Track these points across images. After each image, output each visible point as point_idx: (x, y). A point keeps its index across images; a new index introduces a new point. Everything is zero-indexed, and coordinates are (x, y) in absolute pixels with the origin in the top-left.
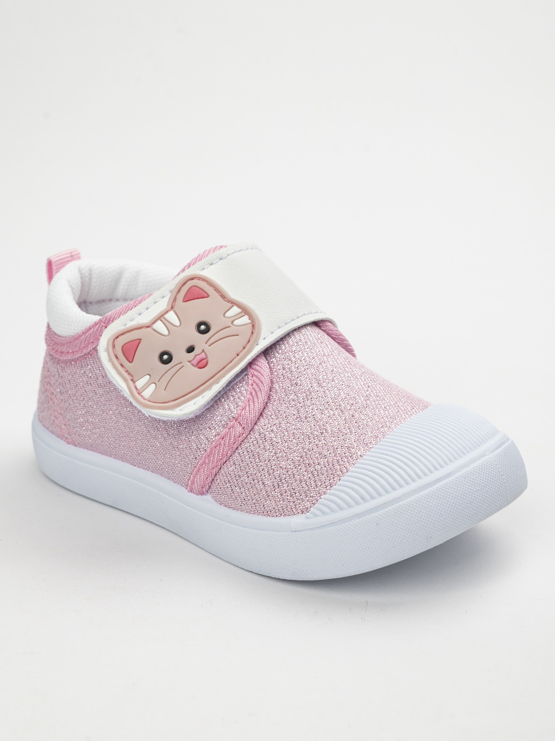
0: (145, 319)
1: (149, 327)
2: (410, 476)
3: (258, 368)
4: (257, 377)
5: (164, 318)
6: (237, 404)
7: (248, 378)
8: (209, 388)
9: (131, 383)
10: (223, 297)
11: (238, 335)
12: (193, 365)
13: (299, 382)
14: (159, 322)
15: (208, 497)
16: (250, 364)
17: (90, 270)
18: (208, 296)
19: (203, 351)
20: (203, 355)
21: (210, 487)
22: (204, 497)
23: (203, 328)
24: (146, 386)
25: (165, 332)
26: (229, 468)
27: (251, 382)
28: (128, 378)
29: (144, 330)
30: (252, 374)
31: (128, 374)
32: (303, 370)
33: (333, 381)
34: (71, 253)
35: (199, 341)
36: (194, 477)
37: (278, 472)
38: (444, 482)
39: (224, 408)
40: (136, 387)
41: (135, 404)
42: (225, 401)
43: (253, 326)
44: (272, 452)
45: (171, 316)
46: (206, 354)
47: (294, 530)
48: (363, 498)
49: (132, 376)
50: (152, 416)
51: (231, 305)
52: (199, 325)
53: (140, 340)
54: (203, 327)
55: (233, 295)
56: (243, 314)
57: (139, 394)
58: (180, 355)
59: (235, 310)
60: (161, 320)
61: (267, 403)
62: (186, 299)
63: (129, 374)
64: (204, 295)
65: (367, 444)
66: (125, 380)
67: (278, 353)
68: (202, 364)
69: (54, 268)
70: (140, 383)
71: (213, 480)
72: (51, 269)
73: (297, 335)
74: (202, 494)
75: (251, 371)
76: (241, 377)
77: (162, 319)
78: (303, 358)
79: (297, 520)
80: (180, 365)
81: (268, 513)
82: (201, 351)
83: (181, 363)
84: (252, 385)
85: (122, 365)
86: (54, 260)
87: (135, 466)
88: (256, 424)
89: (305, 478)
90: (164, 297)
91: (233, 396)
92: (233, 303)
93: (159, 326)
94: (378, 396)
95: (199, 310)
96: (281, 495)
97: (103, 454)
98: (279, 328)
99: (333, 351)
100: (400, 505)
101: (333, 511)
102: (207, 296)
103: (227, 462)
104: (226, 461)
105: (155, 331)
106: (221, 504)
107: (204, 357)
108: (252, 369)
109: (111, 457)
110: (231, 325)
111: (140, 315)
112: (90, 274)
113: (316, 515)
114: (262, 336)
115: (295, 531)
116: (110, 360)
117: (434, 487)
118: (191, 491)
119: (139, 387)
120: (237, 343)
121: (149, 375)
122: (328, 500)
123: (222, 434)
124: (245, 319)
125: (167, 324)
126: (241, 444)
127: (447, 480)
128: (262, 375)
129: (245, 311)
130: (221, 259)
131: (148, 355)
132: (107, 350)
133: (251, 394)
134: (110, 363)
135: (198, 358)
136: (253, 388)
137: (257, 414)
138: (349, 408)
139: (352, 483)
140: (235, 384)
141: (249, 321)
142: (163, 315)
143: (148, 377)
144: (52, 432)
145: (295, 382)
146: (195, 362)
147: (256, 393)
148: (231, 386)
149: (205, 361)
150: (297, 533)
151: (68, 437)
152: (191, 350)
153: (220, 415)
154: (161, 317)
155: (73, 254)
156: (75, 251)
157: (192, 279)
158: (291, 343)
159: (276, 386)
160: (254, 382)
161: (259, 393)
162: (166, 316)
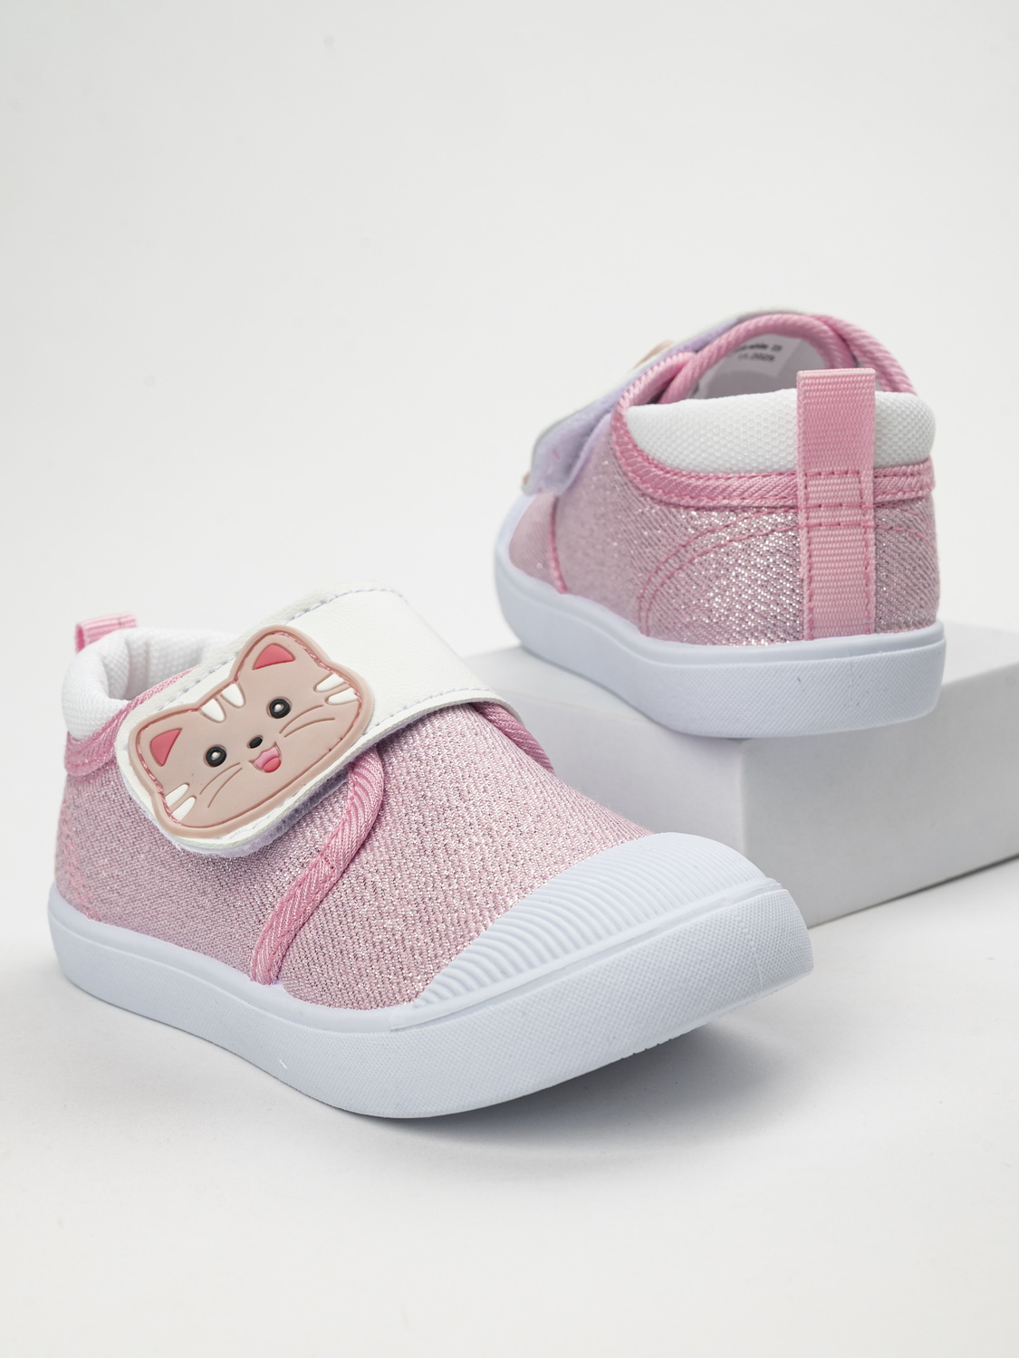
0: (191, 699)
1: (196, 710)
2: (583, 936)
3: (364, 772)
4: (360, 785)
5: (222, 696)
6: (324, 829)
7: (348, 789)
8: (279, 802)
9: (158, 797)
10: (318, 660)
11: (333, 719)
12: (257, 767)
13: (429, 794)
14: (213, 701)
15: (279, 988)
16: (352, 766)
17: (147, 645)
18: (293, 659)
19: (275, 745)
20: (274, 751)
21: (280, 968)
22: (273, 986)
23: (279, 709)
24: (179, 803)
25: (219, 715)
26: (308, 933)
27: (350, 794)
28: (156, 790)
29: (189, 713)
30: (353, 782)
31: (157, 785)
32: (438, 774)
33: (485, 791)
34: (119, 619)
35: (271, 728)
36: (257, 952)
37: (380, 937)
38: (640, 945)
39: (304, 837)
40: (164, 804)
41: (162, 831)
42: (307, 825)
43: (360, 706)
44: (373, 905)
45: (233, 693)
46: (279, 750)
47: (393, 1028)
48: (504, 972)
49: (162, 787)
50: (187, 848)
51: (327, 672)
52: (272, 705)
53: (180, 729)
54: (278, 707)
55: (334, 657)
56: (346, 686)
57: (169, 815)
58: (238, 751)
59: (335, 679)
60: (217, 700)
61: (373, 828)
62: (257, 666)
63: (159, 784)
64: (286, 657)
65: (525, 889)
66: (151, 793)
67: (402, 750)
68: (271, 765)
69: (86, 639)
70: (171, 799)
71: (284, 956)
72: (81, 641)
73: (437, 722)
74: (269, 981)
75: (352, 778)
76: (337, 788)
77: (218, 696)
78: (440, 757)
79: (398, 1013)
80: (237, 767)
81: (357, 1004)
82: (272, 744)
83: (239, 764)
84: (352, 799)
85: (148, 771)
86: (85, 628)
87: (182, 946)
88: (352, 860)
89: (419, 944)
90: (225, 663)
91: (321, 818)
92: (332, 669)
93: (213, 709)
94: (559, 817)
95: (276, 681)
96: (381, 973)
97: (137, 931)
98: (405, 708)
99: (495, 748)
100: (563, 982)
101: (455, 993)
102: (291, 658)
103: (306, 925)
104: (304, 924)
105: (205, 715)
106: (295, 996)
107: (276, 753)
108: (355, 774)
109: (148, 934)
110: (323, 702)
111: (186, 691)
112: (147, 652)
113: (428, 1002)
114: (374, 721)
115: (397, 1030)
116: (132, 763)
117: (623, 953)
118: (254, 978)
119: (169, 804)
120: (331, 730)
121: (188, 784)
122: (449, 976)
123: (299, 878)
124: (349, 694)
125: (226, 705)
126: (327, 895)
127: (646, 942)
128: (369, 782)
129: (350, 681)
130: (323, 602)
131: (189, 752)
132: (128, 748)
133: (349, 812)
134: (131, 768)
135: (267, 755)
136: (353, 804)
137: (354, 844)
138: (505, 833)
139: (489, 947)
140: (327, 798)
141: (355, 697)
142: (221, 690)
143: (186, 786)
144: (70, 902)
145: (423, 793)
146: (260, 762)
147: (356, 810)
148: (317, 800)
149: (277, 759)
150: (399, 1033)
151: (89, 906)
152: (255, 743)
153: (298, 848)
154: (216, 694)
155: (123, 620)
156: (126, 617)
157: (273, 633)
158: (424, 734)
159: (392, 801)
160: (356, 793)
161: (360, 811)
162: (224, 692)
